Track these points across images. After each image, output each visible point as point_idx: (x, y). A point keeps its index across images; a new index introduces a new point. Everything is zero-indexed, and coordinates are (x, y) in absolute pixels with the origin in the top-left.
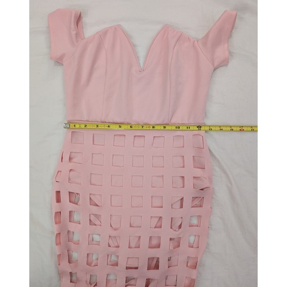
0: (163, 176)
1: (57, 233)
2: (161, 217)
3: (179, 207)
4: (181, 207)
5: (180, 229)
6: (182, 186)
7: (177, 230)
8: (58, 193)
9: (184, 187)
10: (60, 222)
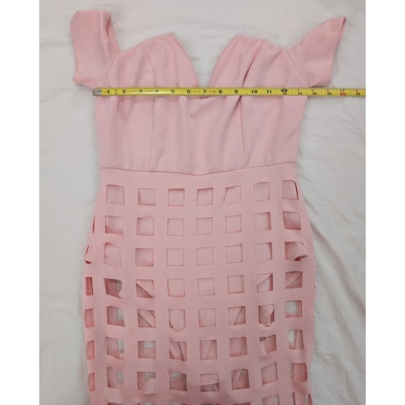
0: (241, 244)
1: (89, 340)
2: (243, 308)
3: (269, 289)
4: (271, 288)
5: (273, 323)
6: (270, 257)
7: (269, 323)
8: (89, 280)
9: (271, 259)
10: (93, 325)
